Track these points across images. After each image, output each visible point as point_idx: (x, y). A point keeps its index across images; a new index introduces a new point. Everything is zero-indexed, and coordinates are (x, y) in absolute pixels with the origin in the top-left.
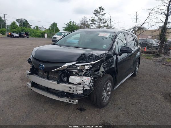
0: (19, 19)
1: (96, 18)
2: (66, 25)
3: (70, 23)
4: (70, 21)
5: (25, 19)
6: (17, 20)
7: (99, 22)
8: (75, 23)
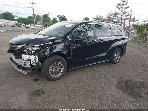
0: (59, 15)
1: (119, 11)
2: (94, 19)
3: (98, 17)
4: (97, 16)
5: (64, 15)
6: (58, 16)
7: (122, 15)
8: (102, 17)
